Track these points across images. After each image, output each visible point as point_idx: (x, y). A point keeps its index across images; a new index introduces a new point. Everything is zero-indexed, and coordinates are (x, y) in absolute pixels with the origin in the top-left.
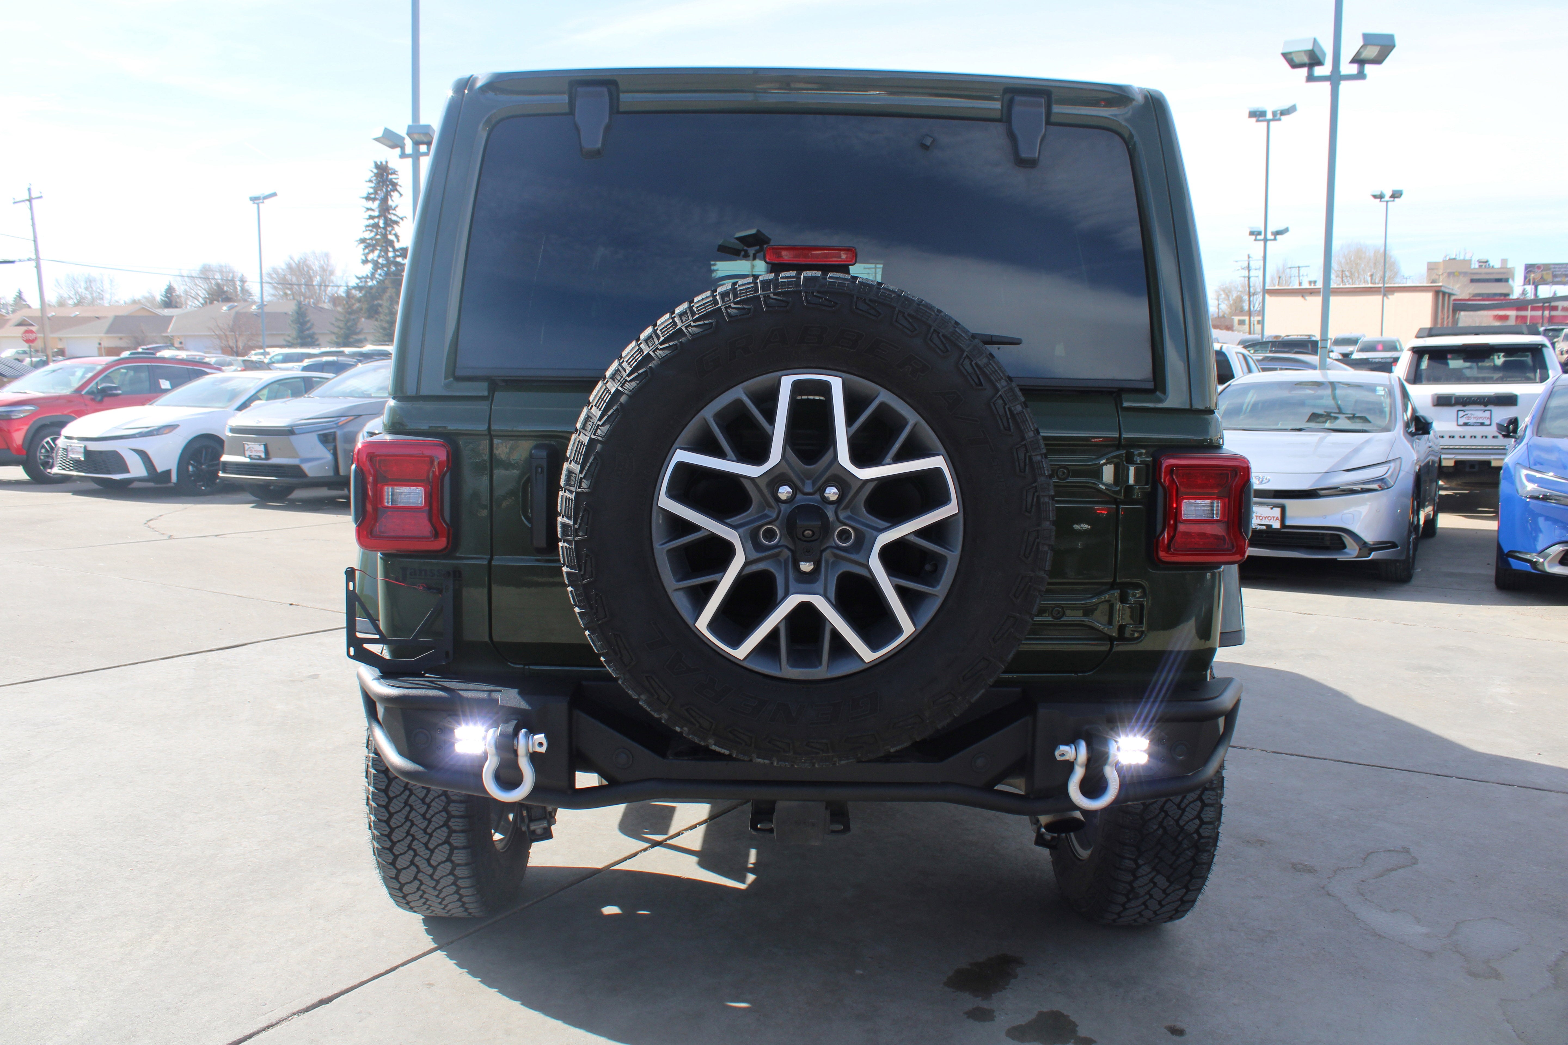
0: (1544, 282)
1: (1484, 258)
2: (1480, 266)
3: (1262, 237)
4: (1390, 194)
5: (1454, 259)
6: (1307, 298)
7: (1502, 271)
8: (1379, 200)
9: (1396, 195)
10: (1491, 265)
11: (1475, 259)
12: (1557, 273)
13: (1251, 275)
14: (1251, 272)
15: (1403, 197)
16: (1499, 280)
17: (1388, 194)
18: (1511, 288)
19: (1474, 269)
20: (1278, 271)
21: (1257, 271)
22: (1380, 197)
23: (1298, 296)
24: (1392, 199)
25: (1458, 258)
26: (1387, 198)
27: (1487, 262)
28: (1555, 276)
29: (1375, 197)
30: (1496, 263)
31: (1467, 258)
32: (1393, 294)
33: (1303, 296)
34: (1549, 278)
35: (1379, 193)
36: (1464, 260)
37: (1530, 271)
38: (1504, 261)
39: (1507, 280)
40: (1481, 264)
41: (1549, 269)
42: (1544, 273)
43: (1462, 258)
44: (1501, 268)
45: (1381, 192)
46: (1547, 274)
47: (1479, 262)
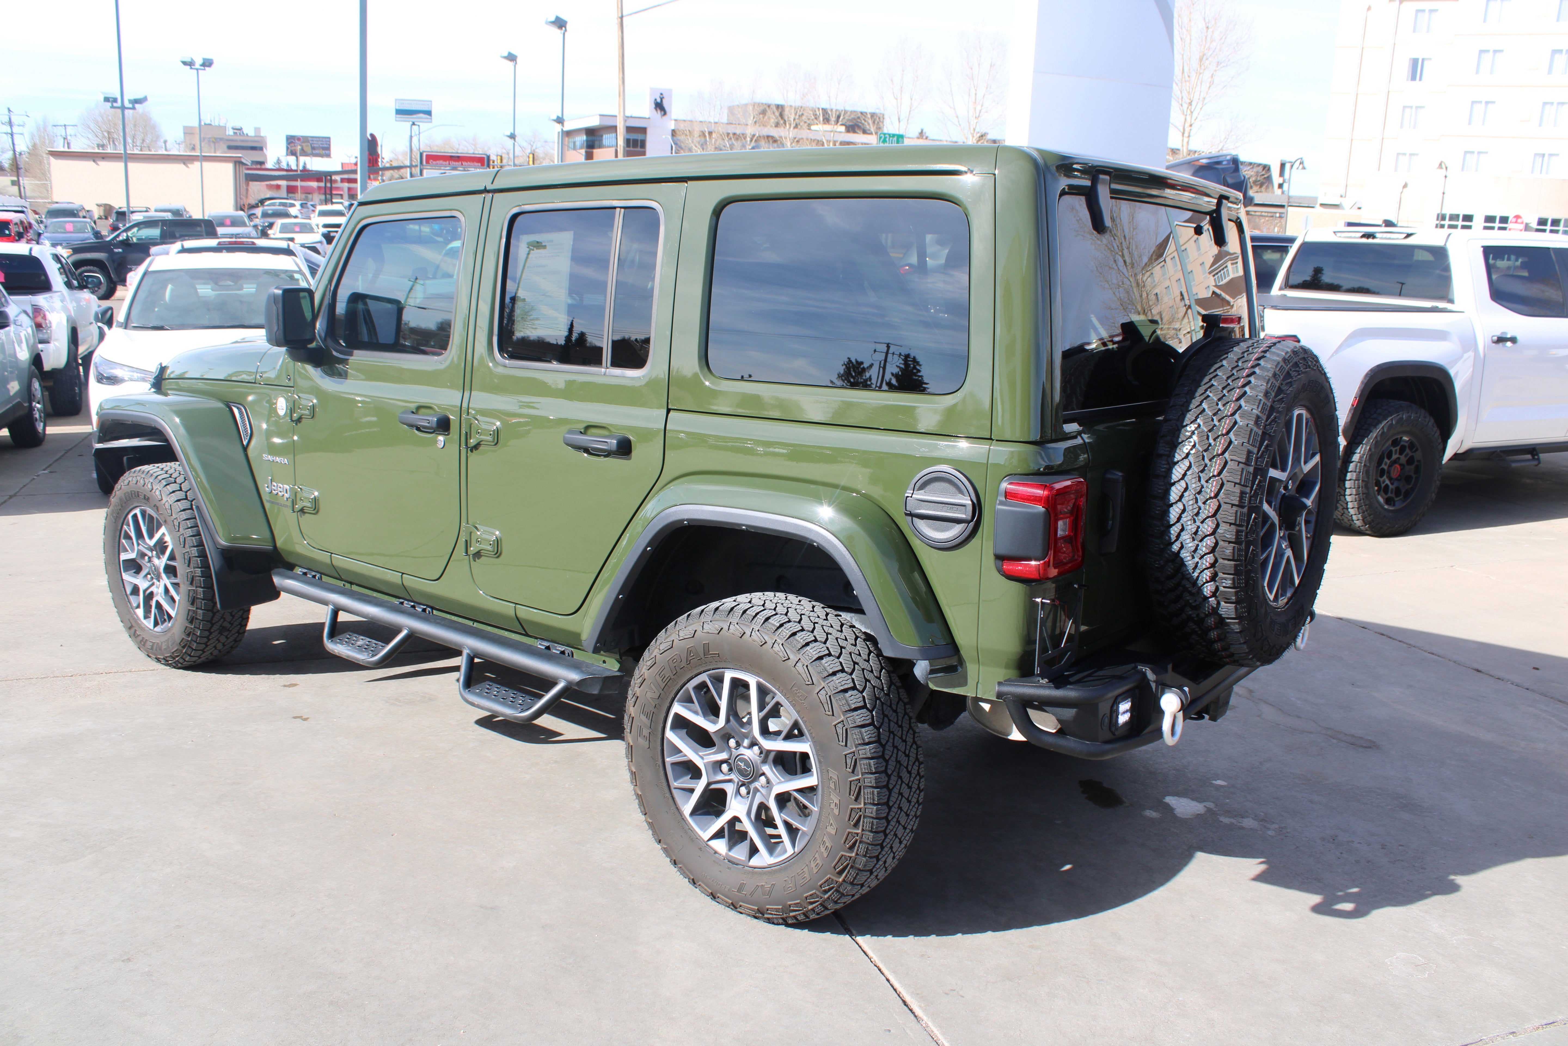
0: (304, 153)
1: (238, 126)
2: (235, 133)
3: (119, 104)
4: (201, 62)
5: (210, 125)
6: (99, 163)
7: (256, 139)
8: (189, 67)
9: (207, 63)
10: (245, 133)
11: (230, 126)
12: (315, 145)
13: (14, 131)
14: (13, 128)
15: (213, 66)
16: (253, 148)
17: (198, 62)
18: (265, 156)
19: (229, 135)
20: (39, 129)
21: (21, 127)
22: (190, 64)
23: (89, 161)
24: (203, 68)
25: (213, 124)
26: (197, 66)
27: (241, 129)
28: (313, 148)
29: (185, 63)
30: (249, 131)
31: (222, 124)
32: (193, 163)
33: (94, 161)
34: (308, 149)
35: (190, 60)
36: (219, 126)
37: (292, 142)
38: (257, 130)
39: (261, 149)
40: (235, 131)
41: (308, 141)
42: (304, 145)
43: (217, 124)
44: (255, 136)
45: (192, 59)
46: (307, 146)
47: (233, 129)
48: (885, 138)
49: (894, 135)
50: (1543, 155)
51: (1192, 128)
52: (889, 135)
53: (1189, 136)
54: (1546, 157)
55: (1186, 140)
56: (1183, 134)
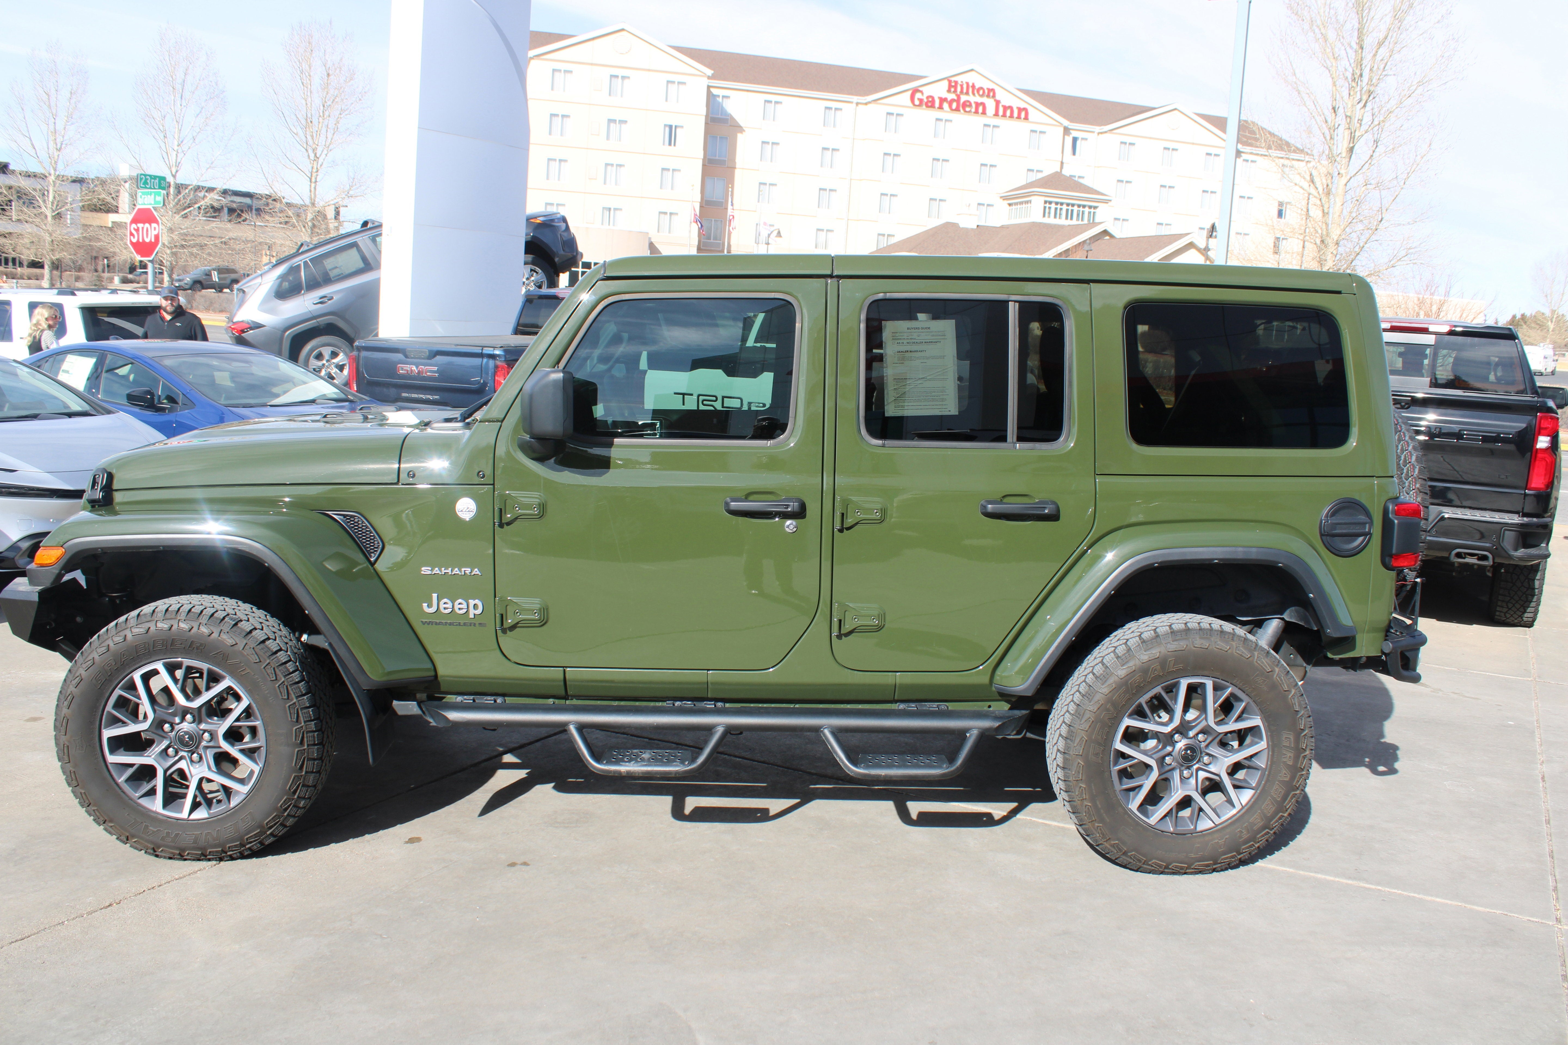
48: (146, 179)
49: (155, 177)
50: (610, 209)
51: (319, 173)
52: (150, 176)
53: (316, 182)
54: (612, 212)
55: (313, 185)
56: (311, 179)
